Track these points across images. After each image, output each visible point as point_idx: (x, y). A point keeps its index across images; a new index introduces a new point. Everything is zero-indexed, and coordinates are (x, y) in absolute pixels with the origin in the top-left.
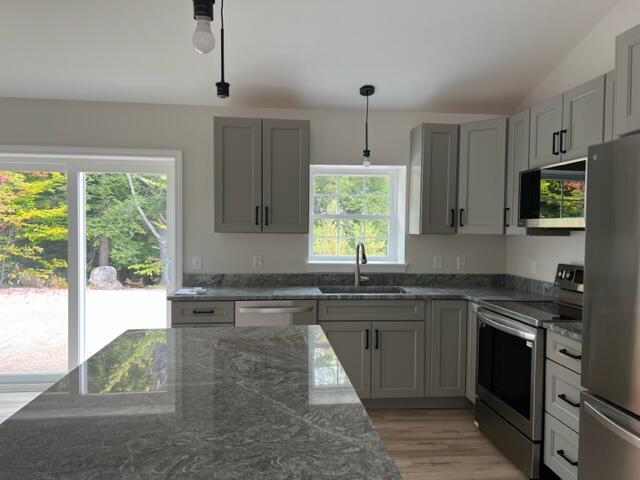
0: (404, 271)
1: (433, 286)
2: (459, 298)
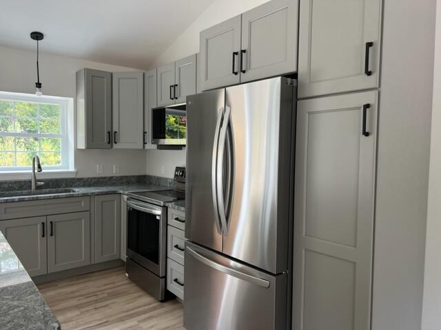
0: (73, 176)
1: (96, 186)
2: (114, 193)
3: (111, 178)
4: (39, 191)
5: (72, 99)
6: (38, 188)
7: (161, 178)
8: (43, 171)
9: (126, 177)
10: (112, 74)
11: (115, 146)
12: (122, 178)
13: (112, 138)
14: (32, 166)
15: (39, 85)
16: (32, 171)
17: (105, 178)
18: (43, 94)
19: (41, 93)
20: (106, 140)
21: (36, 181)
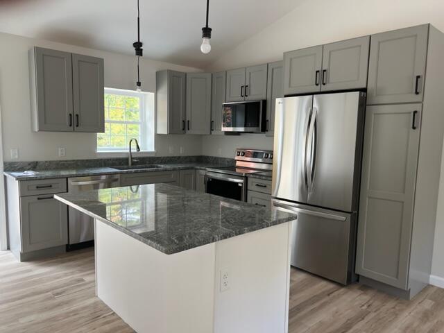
3: (179, 157)
4: (135, 166)
5: (153, 94)
6: (133, 163)
7: (218, 158)
8: (141, 151)
9: (189, 157)
10: (186, 74)
11: (188, 132)
12: (186, 157)
13: (186, 126)
14: (128, 147)
15: (139, 84)
16: (128, 151)
17: (175, 157)
18: (142, 91)
19: (139, 90)
20: (181, 128)
21: (132, 158)
